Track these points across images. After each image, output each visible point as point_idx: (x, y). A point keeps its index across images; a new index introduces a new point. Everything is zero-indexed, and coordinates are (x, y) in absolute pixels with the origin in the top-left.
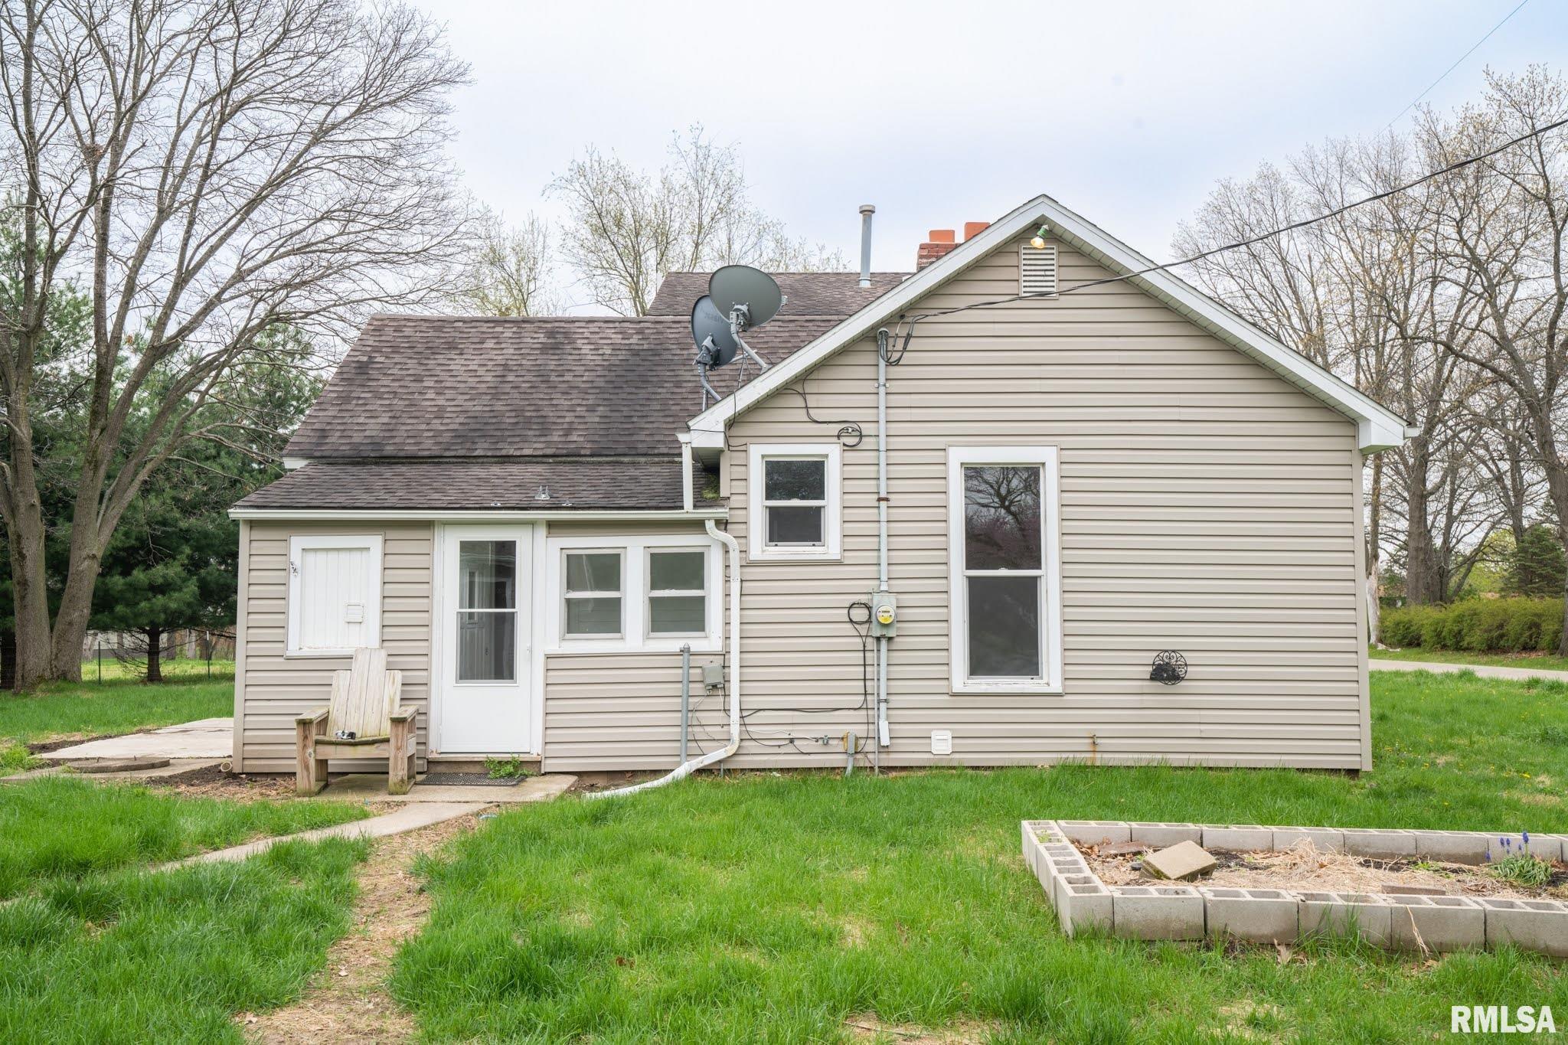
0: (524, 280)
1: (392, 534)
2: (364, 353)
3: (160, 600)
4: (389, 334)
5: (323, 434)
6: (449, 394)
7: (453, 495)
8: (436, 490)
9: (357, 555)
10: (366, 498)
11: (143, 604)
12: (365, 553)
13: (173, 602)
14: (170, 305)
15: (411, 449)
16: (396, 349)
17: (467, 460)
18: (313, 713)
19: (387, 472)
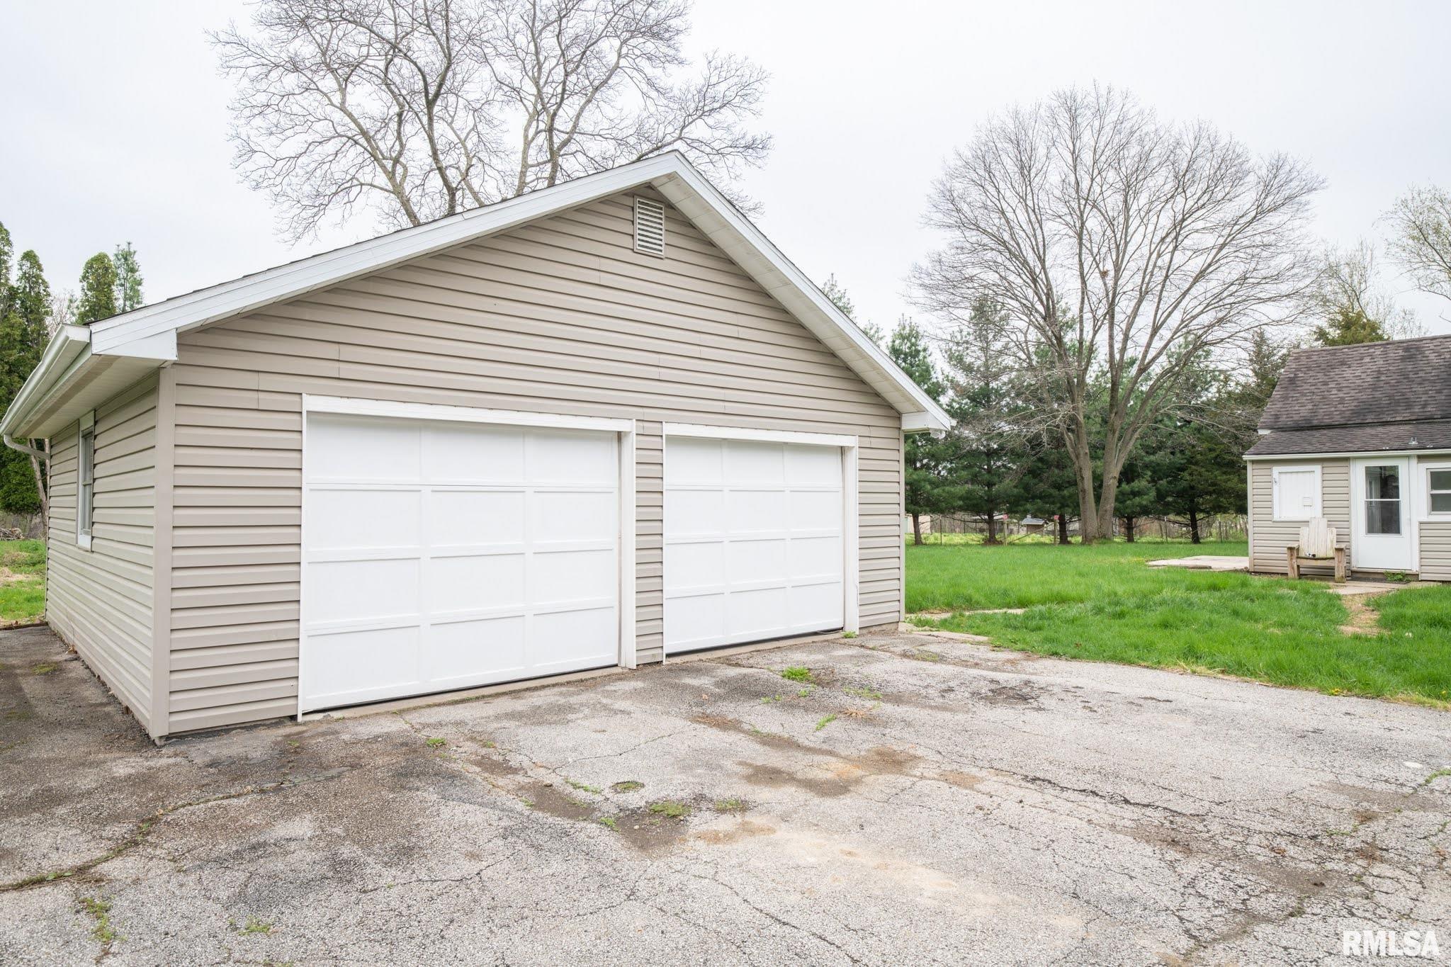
0: (1356, 282)
1: (1326, 464)
2: (1291, 373)
3: (1137, 500)
4: (1304, 360)
5: (1277, 417)
6: (1346, 390)
7: (1359, 445)
8: (1348, 442)
9: (1308, 475)
10: (1310, 448)
11: (1128, 502)
12: (1312, 474)
13: (1144, 500)
14: (1149, 345)
15: (1327, 421)
16: (1309, 369)
17: (1361, 425)
18: (1295, 545)
19: (1317, 434)
